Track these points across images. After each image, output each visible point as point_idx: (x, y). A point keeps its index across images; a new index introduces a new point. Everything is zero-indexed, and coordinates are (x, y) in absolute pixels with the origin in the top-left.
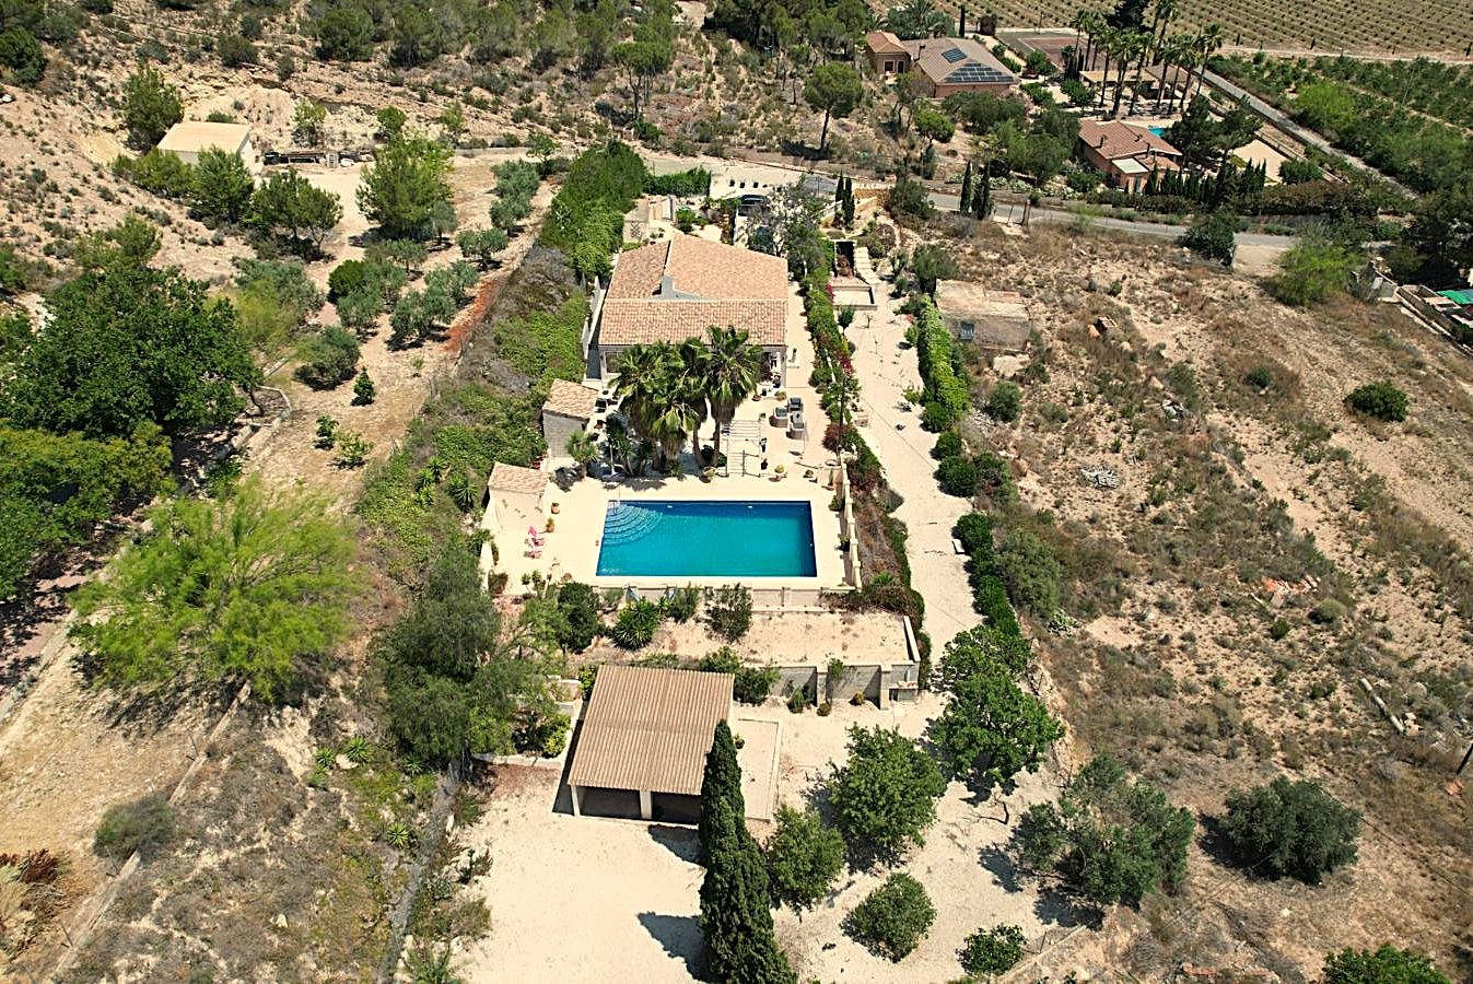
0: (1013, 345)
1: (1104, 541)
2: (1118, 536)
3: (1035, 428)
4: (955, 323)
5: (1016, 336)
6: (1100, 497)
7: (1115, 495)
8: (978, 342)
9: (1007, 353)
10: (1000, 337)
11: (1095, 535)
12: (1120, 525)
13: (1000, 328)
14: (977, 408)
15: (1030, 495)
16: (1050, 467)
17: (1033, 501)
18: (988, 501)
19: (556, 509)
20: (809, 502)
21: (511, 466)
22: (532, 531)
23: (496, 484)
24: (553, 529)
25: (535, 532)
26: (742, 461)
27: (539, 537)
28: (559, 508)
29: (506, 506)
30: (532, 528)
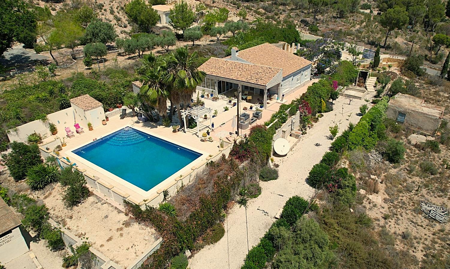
0: (427, 130)
1: (405, 254)
2: (420, 256)
3: (410, 172)
4: (395, 111)
5: (430, 126)
6: (424, 224)
7: (438, 227)
8: (407, 124)
9: (422, 134)
10: (420, 124)
11: (399, 246)
12: (427, 248)
13: (421, 119)
14: (376, 150)
15: (371, 205)
16: (401, 194)
17: (370, 209)
18: (327, 195)
19: (104, 123)
20: (202, 155)
21: (91, 97)
22: (77, 126)
23: (73, 101)
24: (93, 129)
25: (79, 127)
26: (202, 129)
27: (79, 130)
28: (107, 122)
29: (76, 112)
30: (78, 124)
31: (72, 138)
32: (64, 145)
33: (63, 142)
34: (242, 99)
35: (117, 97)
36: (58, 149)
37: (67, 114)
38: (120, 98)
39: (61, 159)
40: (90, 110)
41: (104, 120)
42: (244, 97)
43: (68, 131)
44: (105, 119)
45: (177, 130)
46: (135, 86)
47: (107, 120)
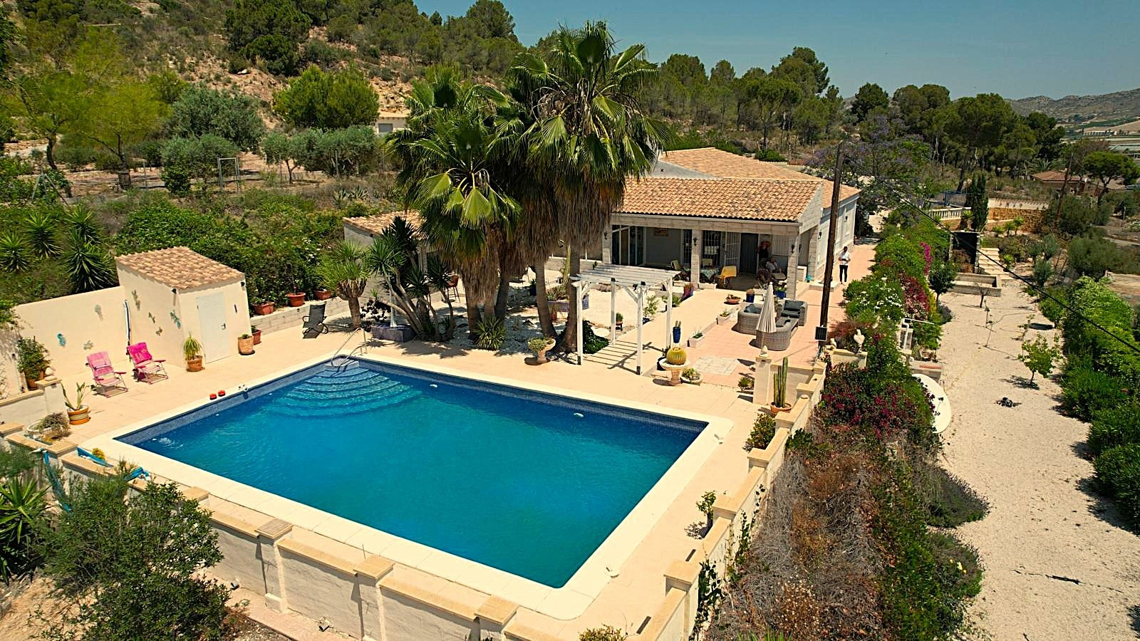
19: (247, 345)
20: (705, 424)
21: (197, 254)
22: (138, 352)
23: (128, 260)
24: (202, 369)
25: (148, 357)
26: (632, 352)
27: (149, 367)
28: (255, 348)
29: (138, 304)
30: (142, 347)
31: (116, 398)
32: (79, 415)
33: (75, 405)
34: (703, 279)
35: (289, 266)
36: (48, 430)
37: (98, 310)
38: (301, 268)
39: (63, 458)
40: (199, 288)
41: (245, 337)
42: (709, 273)
43: (99, 367)
44: (250, 334)
45: (542, 357)
46: (352, 232)
47: (257, 342)
